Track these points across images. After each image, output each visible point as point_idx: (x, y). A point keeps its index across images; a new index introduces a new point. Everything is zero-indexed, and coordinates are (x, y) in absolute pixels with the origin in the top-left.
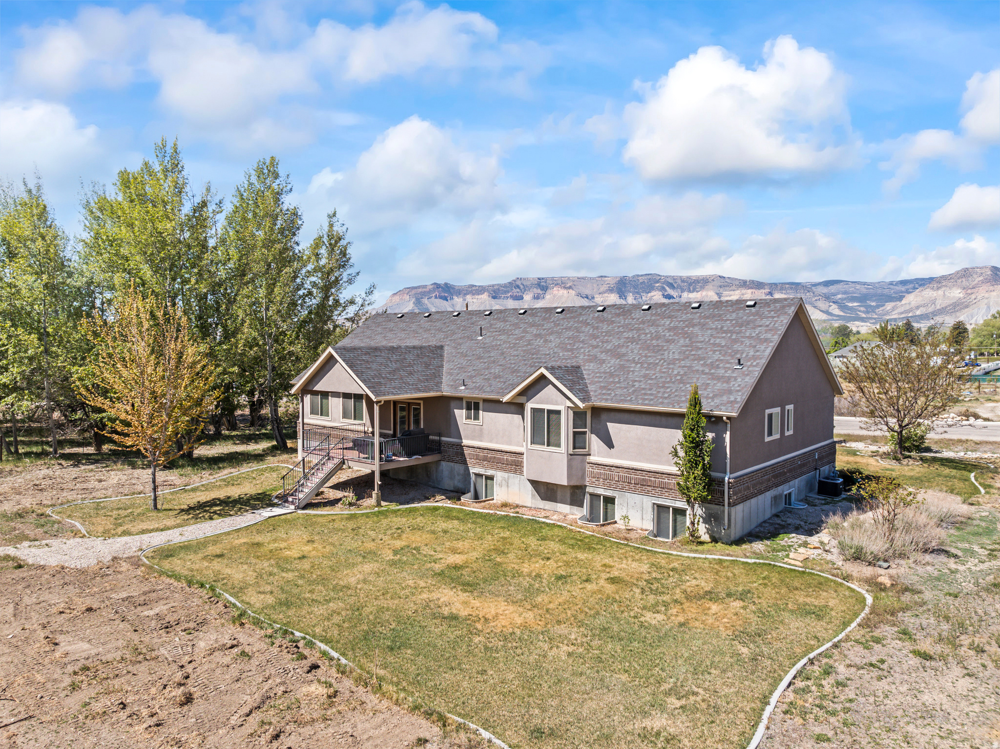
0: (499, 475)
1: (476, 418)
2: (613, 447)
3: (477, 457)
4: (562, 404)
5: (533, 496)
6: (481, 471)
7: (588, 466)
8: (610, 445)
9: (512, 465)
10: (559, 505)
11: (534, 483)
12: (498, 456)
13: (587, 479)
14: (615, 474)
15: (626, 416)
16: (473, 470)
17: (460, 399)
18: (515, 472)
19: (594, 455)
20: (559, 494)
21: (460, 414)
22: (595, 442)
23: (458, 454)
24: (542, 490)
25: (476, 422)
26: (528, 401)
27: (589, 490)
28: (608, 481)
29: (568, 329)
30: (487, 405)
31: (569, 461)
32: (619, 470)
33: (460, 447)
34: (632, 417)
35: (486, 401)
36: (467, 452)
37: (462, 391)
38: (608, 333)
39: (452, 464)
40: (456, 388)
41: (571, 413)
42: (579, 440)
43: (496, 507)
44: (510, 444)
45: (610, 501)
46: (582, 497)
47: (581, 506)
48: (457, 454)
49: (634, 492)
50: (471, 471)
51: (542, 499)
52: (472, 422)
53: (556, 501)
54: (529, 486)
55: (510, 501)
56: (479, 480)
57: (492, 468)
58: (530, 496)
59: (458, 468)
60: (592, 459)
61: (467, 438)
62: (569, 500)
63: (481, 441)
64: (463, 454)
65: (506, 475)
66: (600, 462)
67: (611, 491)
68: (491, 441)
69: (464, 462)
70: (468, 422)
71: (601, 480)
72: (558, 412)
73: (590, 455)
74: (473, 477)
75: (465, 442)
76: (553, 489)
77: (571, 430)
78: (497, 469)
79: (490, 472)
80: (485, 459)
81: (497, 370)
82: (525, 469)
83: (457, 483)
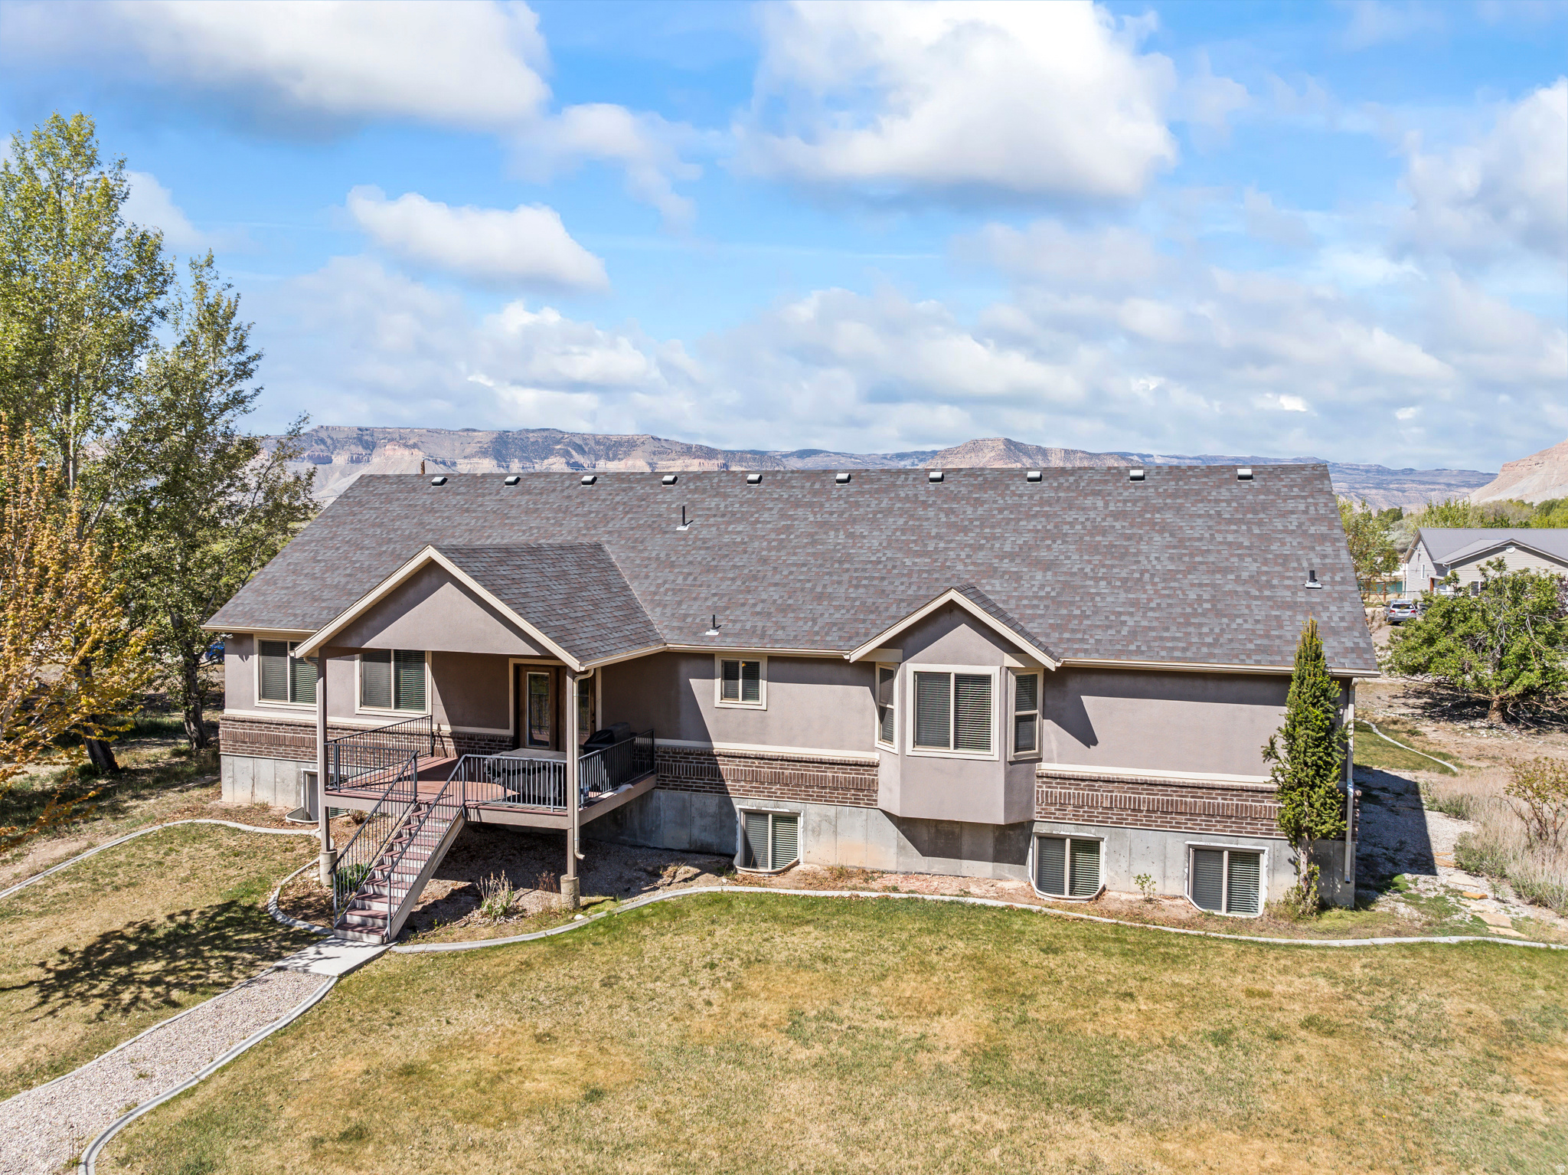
0: (811, 813)
1: (751, 694)
2: (1095, 742)
3: (755, 778)
4: (992, 663)
5: (901, 849)
6: (751, 804)
7: (1037, 782)
8: (1088, 738)
9: (848, 789)
10: (966, 863)
11: (906, 825)
12: (812, 771)
13: (1036, 809)
14: (1103, 797)
15: (1127, 682)
16: (739, 805)
17: (709, 657)
18: (856, 802)
19: (1050, 761)
20: (967, 843)
21: (707, 692)
22: (1051, 734)
23: (702, 771)
24: (924, 835)
25: (750, 704)
26: (905, 659)
27: (1037, 828)
28: (1086, 811)
29: (888, 512)
30: (778, 667)
31: (1008, 776)
32: (1111, 786)
33: (710, 755)
34: (1141, 682)
35: (773, 659)
36: (725, 766)
37: (711, 639)
38: (983, 522)
39: (686, 795)
40: (695, 634)
41: (1012, 679)
42: (1024, 733)
43: (812, 880)
44: (841, 747)
45: (1090, 846)
46: (1022, 845)
47: (1021, 860)
48: (700, 772)
49: (1147, 826)
50: (737, 807)
51: (924, 854)
52: (740, 703)
53: (957, 855)
54: (892, 830)
55: (853, 861)
56: (755, 823)
57: (794, 797)
58: (894, 850)
59: (711, 802)
60: (1045, 767)
61: (726, 738)
62: (990, 851)
63: (764, 743)
64: (717, 773)
65: (831, 810)
66: (1067, 774)
67: (1093, 830)
68: (790, 743)
69: (721, 789)
70: (729, 703)
71: (1070, 808)
72: (986, 679)
73: (1040, 760)
74: (741, 819)
75: (719, 746)
76: (953, 833)
77: (1012, 713)
78: (808, 798)
79: (786, 807)
80: (776, 779)
81: (775, 594)
82: (890, 796)
83: (700, 832)
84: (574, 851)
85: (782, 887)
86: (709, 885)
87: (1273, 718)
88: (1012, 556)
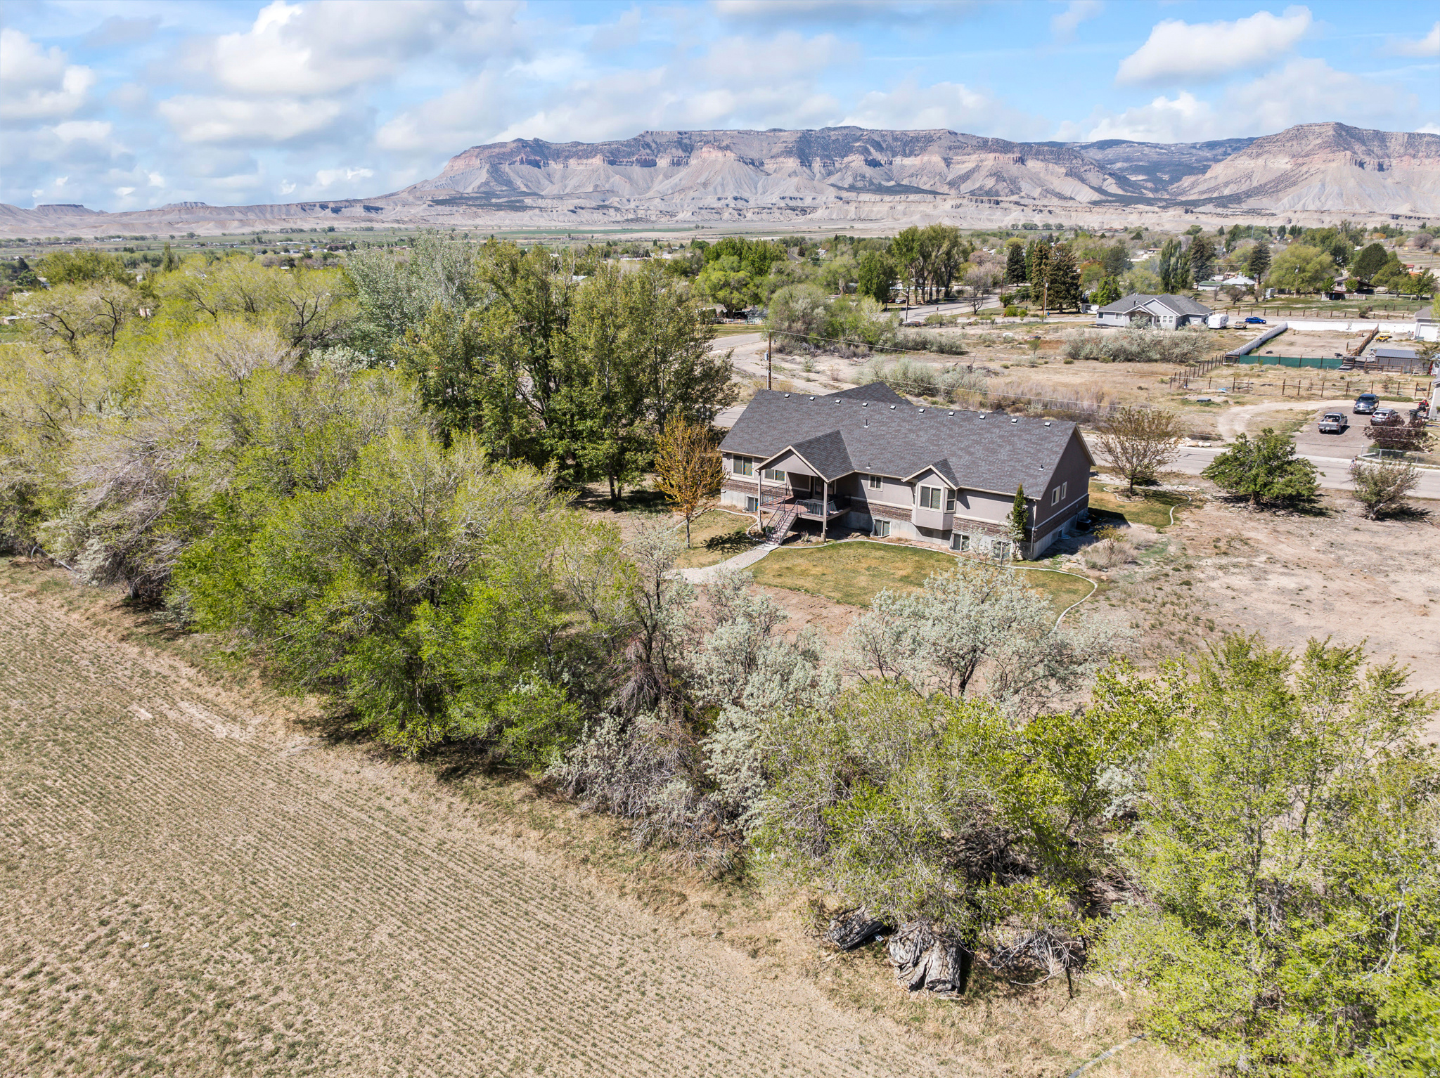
0: (893, 522)
1: (878, 486)
2: (970, 509)
3: (878, 510)
4: (941, 485)
5: (919, 535)
6: (878, 518)
7: (954, 519)
8: (968, 507)
9: (903, 516)
10: (934, 539)
11: (919, 528)
12: (894, 510)
13: (953, 526)
14: (971, 525)
15: (978, 494)
16: (874, 518)
17: (867, 475)
18: (905, 520)
19: (959, 514)
20: (934, 534)
21: (866, 484)
22: (959, 505)
23: (864, 507)
24: (923, 531)
25: (878, 489)
26: (919, 482)
27: (953, 531)
28: (966, 528)
29: (932, 427)
30: (886, 480)
31: (944, 517)
32: (972, 522)
33: (866, 503)
34: (982, 495)
35: (885, 477)
36: (870, 507)
37: (868, 470)
38: (960, 434)
39: (859, 513)
40: (865, 467)
41: (946, 490)
42: (950, 506)
43: (891, 540)
44: (902, 504)
45: (966, 538)
46: (949, 536)
47: (949, 540)
49: (981, 534)
51: (925, 537)
52: (874, 489)
53: (932, 537)
54: (915, 529)
55: (903, 536)
56: (878, 523)
57: (889, 517)
58: (917, 535)
59: (866, 516)
60: (957, 515)
61: (871, 498)
62: (941, 537)
63: (881, 501)
64: (867, 508)
65: (899, 521)
66: (962, 518)
67: (967, 533)
68: (888, 502)
69: (868, 512)
70: (872, 489)
71: (962, 527)
72: (938, 489)
73: (955, 513)
74: (874, 521)
75: (869, 501)
76: (931, 531)
77: (946, 500)
78: (893, 518)
79: (886, 519)
80: (884, 511)
81: (889, 456)
82: (914, 519)
83: (862, 524)
84: (825, 527)
85: (882, 541)
86: (863, 539)
87: (1010, 507)
88: (962, 449)
